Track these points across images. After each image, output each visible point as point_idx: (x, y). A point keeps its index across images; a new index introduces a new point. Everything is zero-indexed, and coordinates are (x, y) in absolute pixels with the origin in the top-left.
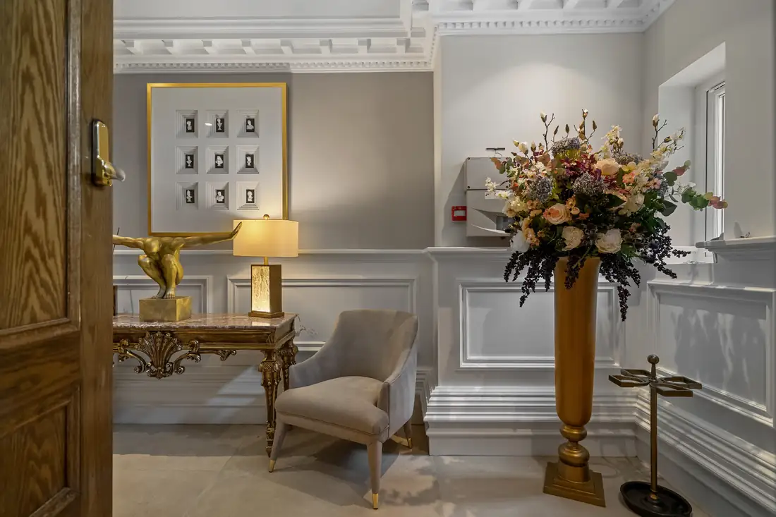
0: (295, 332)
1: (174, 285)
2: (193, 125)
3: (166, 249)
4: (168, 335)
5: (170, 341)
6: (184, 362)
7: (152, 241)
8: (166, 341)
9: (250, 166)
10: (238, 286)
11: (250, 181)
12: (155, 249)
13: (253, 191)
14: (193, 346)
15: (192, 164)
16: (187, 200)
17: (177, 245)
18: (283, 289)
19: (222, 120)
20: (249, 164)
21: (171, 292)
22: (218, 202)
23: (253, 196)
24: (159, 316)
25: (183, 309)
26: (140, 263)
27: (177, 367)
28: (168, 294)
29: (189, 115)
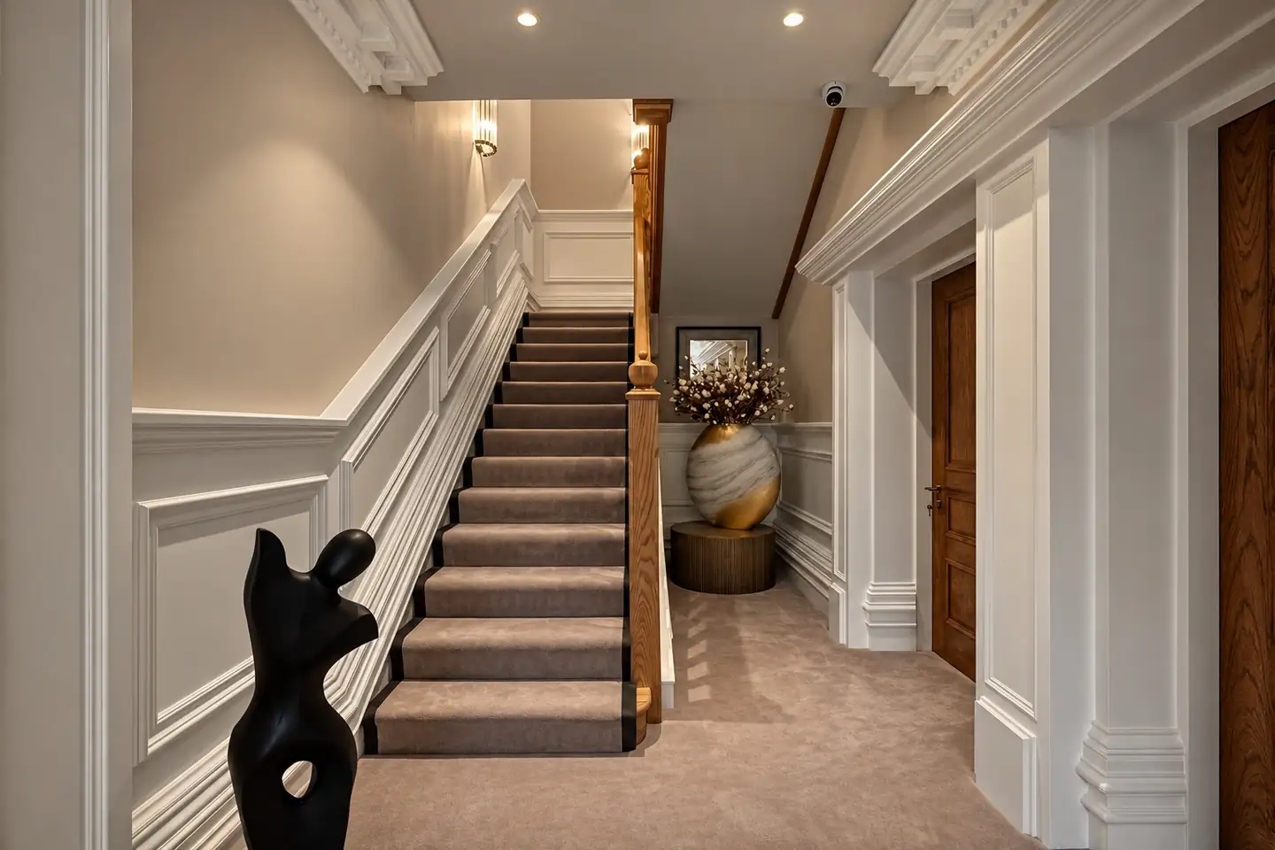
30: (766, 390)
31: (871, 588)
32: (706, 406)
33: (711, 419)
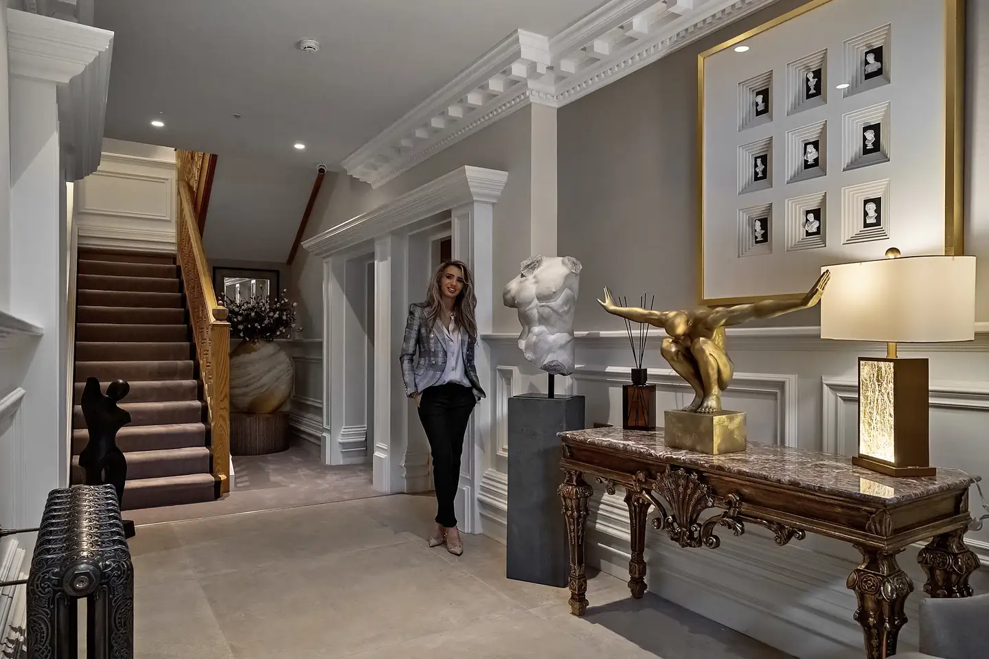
0: (968, 518)
1: (715, 390)
2: (766, 100)
3: (700, 328)
4: (694, 476)
5: (696, 487)
6: (718, 530)
7: (676, 316)
8: (691, 485)
9: (873, 149)
10: (845, 399)
11: (873, 181)
12: (681, 329)
13: (877, 201)
14: (730, 503)
15: (764, 171)
16: (756, 238)
17: (716, 321)
18: (932, 412)
19: (817, 74)
20: (870, 146)
21: (712, 402)
22: (808, 234)
23: (878, 211)
24: (688, 441)
25: (728, 435)
26: (664, 353)
27: (706, 537)
28: (705, 405)
29: (759, 85)
30: (284, 318)
31: (343, 430)
32: (241, 327)
33: (244, 338)
